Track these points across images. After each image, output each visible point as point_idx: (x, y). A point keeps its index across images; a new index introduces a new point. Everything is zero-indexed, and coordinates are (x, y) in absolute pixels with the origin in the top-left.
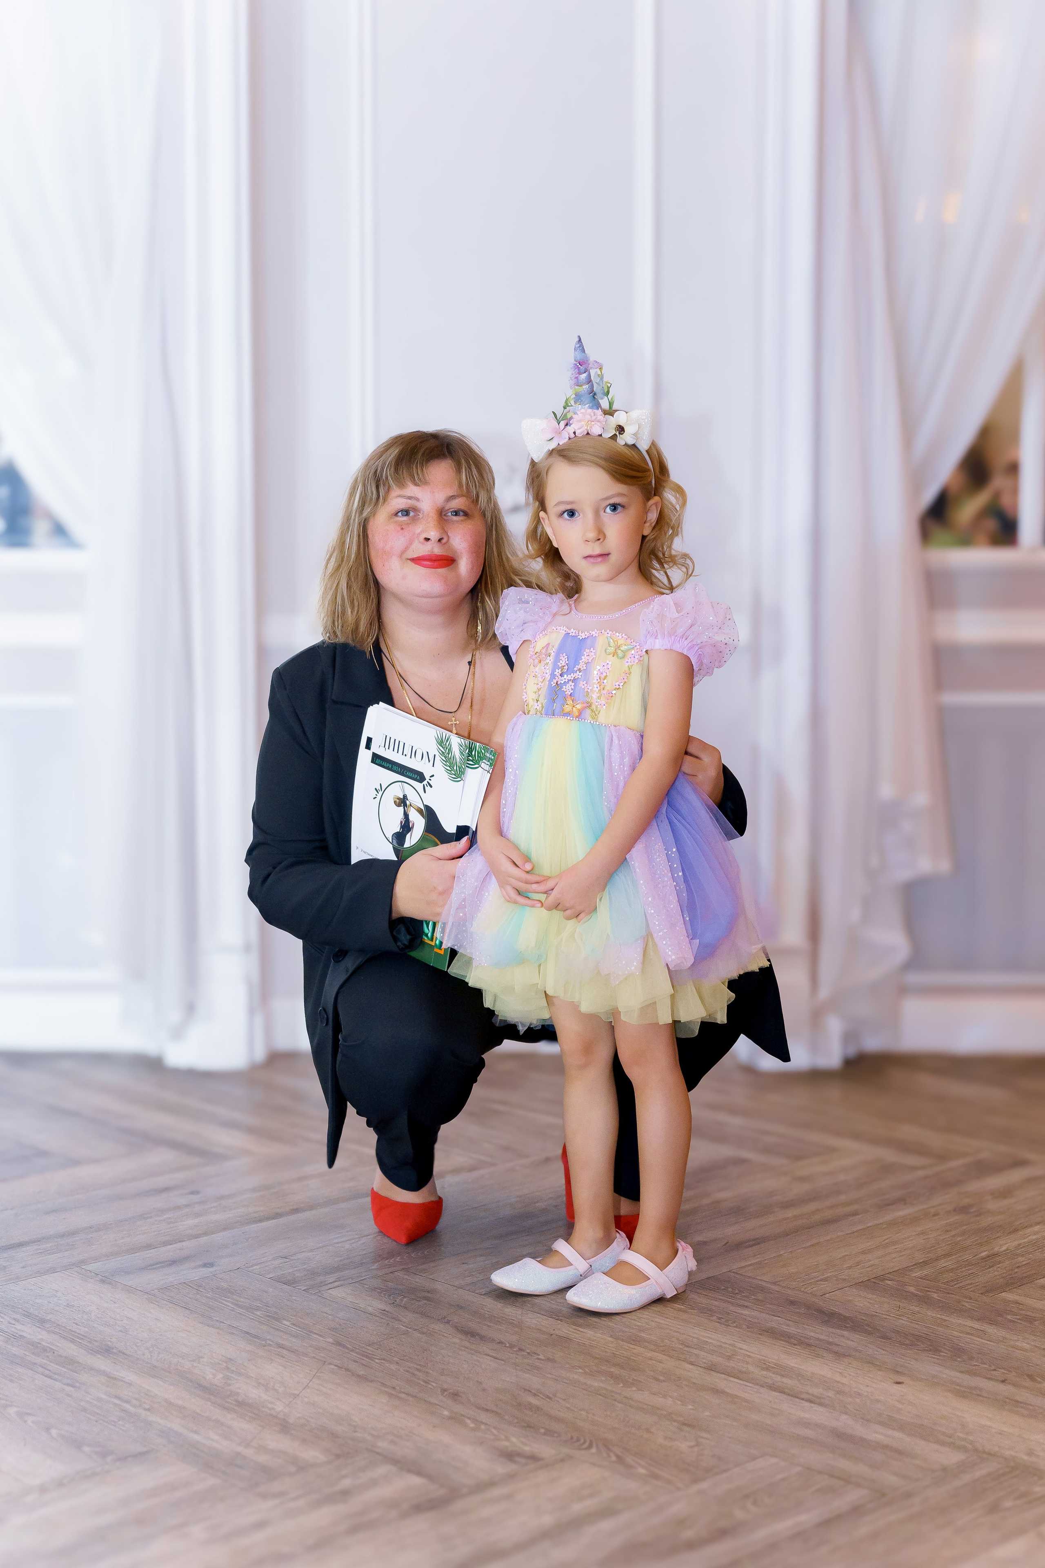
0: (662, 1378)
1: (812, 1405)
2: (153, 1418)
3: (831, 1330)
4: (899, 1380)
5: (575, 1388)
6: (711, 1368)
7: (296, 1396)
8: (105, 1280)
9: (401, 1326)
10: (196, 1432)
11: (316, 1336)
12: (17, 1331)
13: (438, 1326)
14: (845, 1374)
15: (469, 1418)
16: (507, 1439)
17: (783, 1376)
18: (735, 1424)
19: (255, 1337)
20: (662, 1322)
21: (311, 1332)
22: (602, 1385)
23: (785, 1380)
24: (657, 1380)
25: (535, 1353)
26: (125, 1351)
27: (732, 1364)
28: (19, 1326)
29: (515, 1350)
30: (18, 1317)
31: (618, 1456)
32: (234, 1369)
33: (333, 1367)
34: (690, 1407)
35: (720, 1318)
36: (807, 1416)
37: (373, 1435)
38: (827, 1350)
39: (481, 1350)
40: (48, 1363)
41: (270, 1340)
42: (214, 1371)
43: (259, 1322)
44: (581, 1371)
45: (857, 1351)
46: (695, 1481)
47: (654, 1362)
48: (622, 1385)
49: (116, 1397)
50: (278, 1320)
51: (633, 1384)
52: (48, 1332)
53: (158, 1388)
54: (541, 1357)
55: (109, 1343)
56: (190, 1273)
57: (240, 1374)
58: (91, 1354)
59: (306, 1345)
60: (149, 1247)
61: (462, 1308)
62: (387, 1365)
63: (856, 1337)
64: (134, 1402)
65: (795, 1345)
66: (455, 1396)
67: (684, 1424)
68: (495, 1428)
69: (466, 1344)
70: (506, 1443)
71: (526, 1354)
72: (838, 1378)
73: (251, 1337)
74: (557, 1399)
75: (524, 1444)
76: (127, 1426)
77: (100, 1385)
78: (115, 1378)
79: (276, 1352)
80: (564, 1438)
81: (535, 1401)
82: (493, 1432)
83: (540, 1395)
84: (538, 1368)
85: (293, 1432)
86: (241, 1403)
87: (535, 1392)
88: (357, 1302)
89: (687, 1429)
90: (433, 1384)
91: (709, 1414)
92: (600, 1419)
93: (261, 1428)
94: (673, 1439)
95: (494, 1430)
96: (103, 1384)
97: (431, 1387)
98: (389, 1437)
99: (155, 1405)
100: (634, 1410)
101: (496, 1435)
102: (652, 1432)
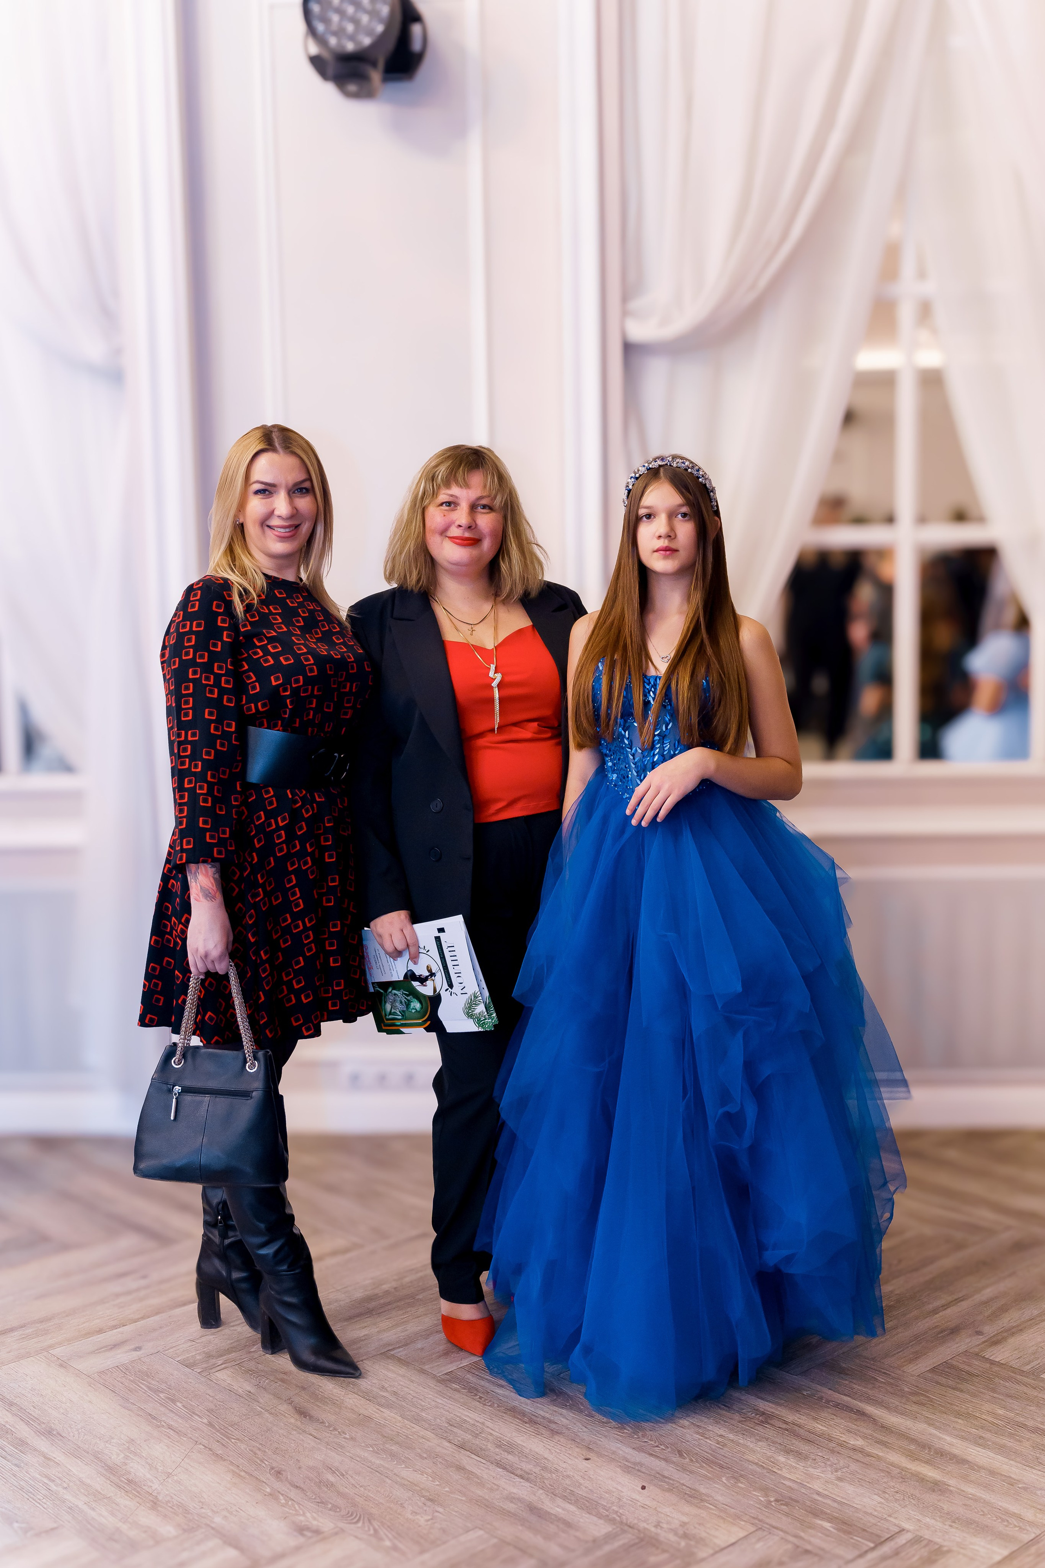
0: (425, 1455)
1: (521, 1480)
2: (68, 1496)
3: (556, 1408)
4: (588, 1457)
5: (363, 1465)
6: (462, 1446)
7: (169, 1475)
8: (63, 1365)
9: (258, 1407)
10: (93, 1509)
11: (197, 1417)
13: (284, 1408)
14: (553, 1451)
15: (282, 1495)
16: (304, 1515)
17: (509, 1453)
18: (464, 1499)
19: (154, 1418)
20: (440, 1401)
21: (194, 1413)
22: (382, 1462)
23: (510, 1457)
24: (420, 1457)
25: (344, 1433)
26: (61, 1433)
27: (477, 1442)
29: (331, 1429)
31: (375, 1531)
32: (133, 1449)
33: (201, 1447)
34: (437, 1483)
35: (481, 1398)
36: (515, 1491)
37: (213, 1511)
38: (547, 1428)
39: (307, 1430)
40: (6, 1444)
41: (164, 1421)
42: (119, 1452)
43: (160, 1404)
44: (371, 1449)
45: (566, 1428)
46: (421, 1552)
47: (423, 1440)
48: (395, 1463)
49: (47, 1477)
50: (174, 1401)
51: (403, 1461)
52: (12, 1414)
53: (77, 1469)
54: (347, 1436)
55: (52, 1425)
56: (122, 1356)
57: (135, 1454)
58: (37, 1435)
59: (188, 1426)
60: (100, 1331)
62: (239, 1444)
64: (58, 1481)
65: (526, 1423)
66: (278, 1473)
67: (430, 1500)
68: (299, 1504)
69: (299, 1423)
70: (302, 1518)
71: (337, 1433)
72: (547, 1455)
73: (151, 1418)
74: (347, 1476)
75: (314, 1519)
76: (48, 1503)
77: (37, 1465)
78: (49, 1459)
79: (166, 1433)
80: (343, 1512)
81: (331, 1478)
82: (295, 1508)
83: (337, 1473)
84: (342, 1447)
85: (159, 1508)
86: (130, 1482)
87: (333, 1469)
88: (233, 1384)
89: (429, 1503)
90: (266, 1463)
91: (447, 1489)
92: (371, 1495)
93: (138, 1505)
94: (416, 1513)
95: (296, 1506)
96: (39, 1465)
97: (263, 1465)
98: (225, 1513)
99: (71, 1484)
100: (397, 1486)
101: (296, 1510)
102: (404, 1507)
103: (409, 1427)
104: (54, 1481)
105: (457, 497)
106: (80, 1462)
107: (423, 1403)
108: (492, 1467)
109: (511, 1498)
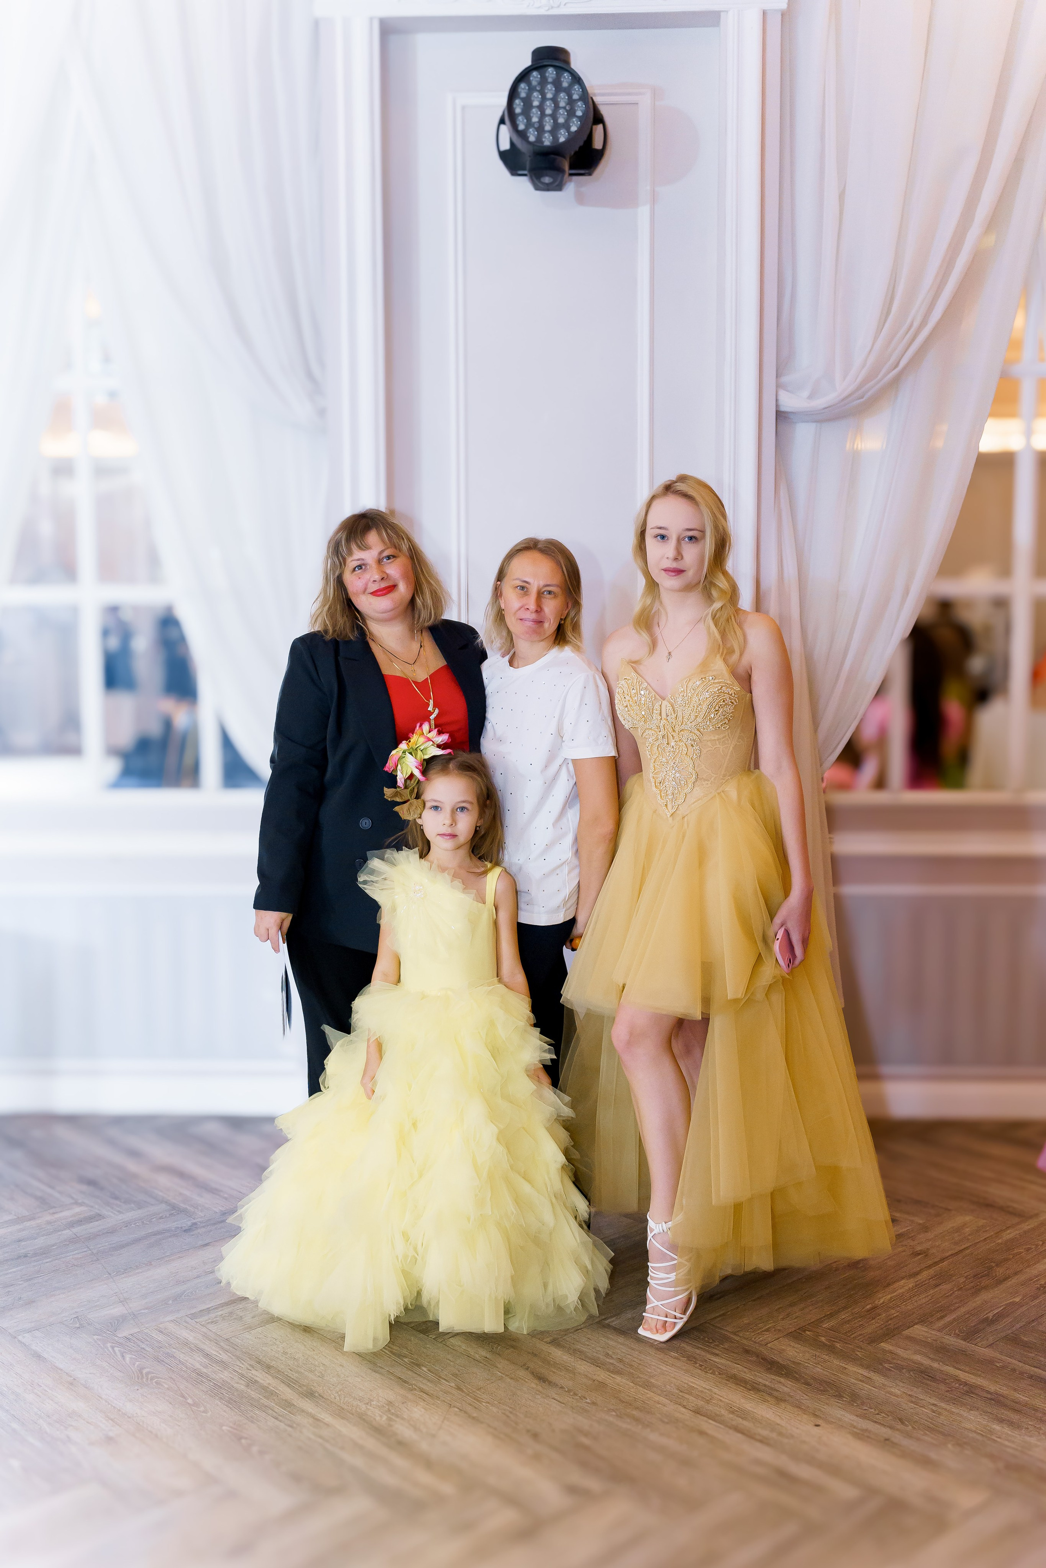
0: (666, 1420)
1: (762, 1445)
2: (344, 1456)
3: (773, 1377)
4: (817, 1423)
5: (611, 1429)
6: (697, 1412)
7: (434, 1436)
9: (498, 1372)
10: (372, 1469)
11: (444, 1381)
12: (252, 1376)
13: (522, 1373)
14: (783, 1417)
15: (545, 1456)
16: (571, 1476)
17: (743, 1418)
18: (715, 1462)
19: (405, 1382)
20: (664, 1369)
21: (440, 1377)
22: (628, 1426)
23: (745, 1423)
24: (663, 1422)
25: (584, 1398)
26: (322, 1395)
27: (710, 1407)
28: (254, 1372)
29: (572, 1394)
30: (252, 1363)
31: (640, 1490)
32: (393, 1411)
33: (456, 1409)
34: (685, 1447)
35: (701, 1366)
36: (759, 1455)
37: (485, 1472)
38: (770, 1395)
39: (550, 1395)
40: (274, 1405)
41: (414, 1384)
42: (381, 1413)
43: (407, 1368)
44: (614, 1413)
45: (790, 1396)
46: (692, 1513)
47: (660, 1405)
48: (641, 1427)
49: (320, 1437)
50: (418, 1365)
51: (648, 1426)
52: (273, 1377)
53: (346, 1429)
54: (588, 1401)
55: (312, 1387)
57: (397, 1416)
58: (302, 1397)
59: (438, 1389)
61: (535, 1355)
62: (491, 1408)
63: (789, 1383)
64: (332, 1441)
65: (750, 1390)
66: (535, 1436)
67: (682, 1462)
68: (562, 1465)
69: (540, 1388)
70: (570, 1479)
71: (578, 1398)
72: (778, 1421)
73: (403, 1381)
74: (599, 1439)
75: (581, 1479)
77: (309, 1426)
78: (318, 1420)
79: (420, 1396)
80: (606, 1474)
81: (587, 1442)
83: (590, 1436)
84: (587, 1411)
85: (434, 1469)
86: (400, 1442)
87: (585, 1433)
88: (468, 1349)
90: (521, 1426)
91: (697, 1453)
92: (628, 1458)
93: (414, 1465)
94: (675, 1475)
96: (311, 1425)
97: (519, 1427)
99: (345, 1444)
100: (649, 1450)
102: (661, 1470)
103: (643, 1393)
104: (329, 1442)
106: (347, 1423)
107: (649, 1370)
108: (731, 1431)
109: (758, 1462)
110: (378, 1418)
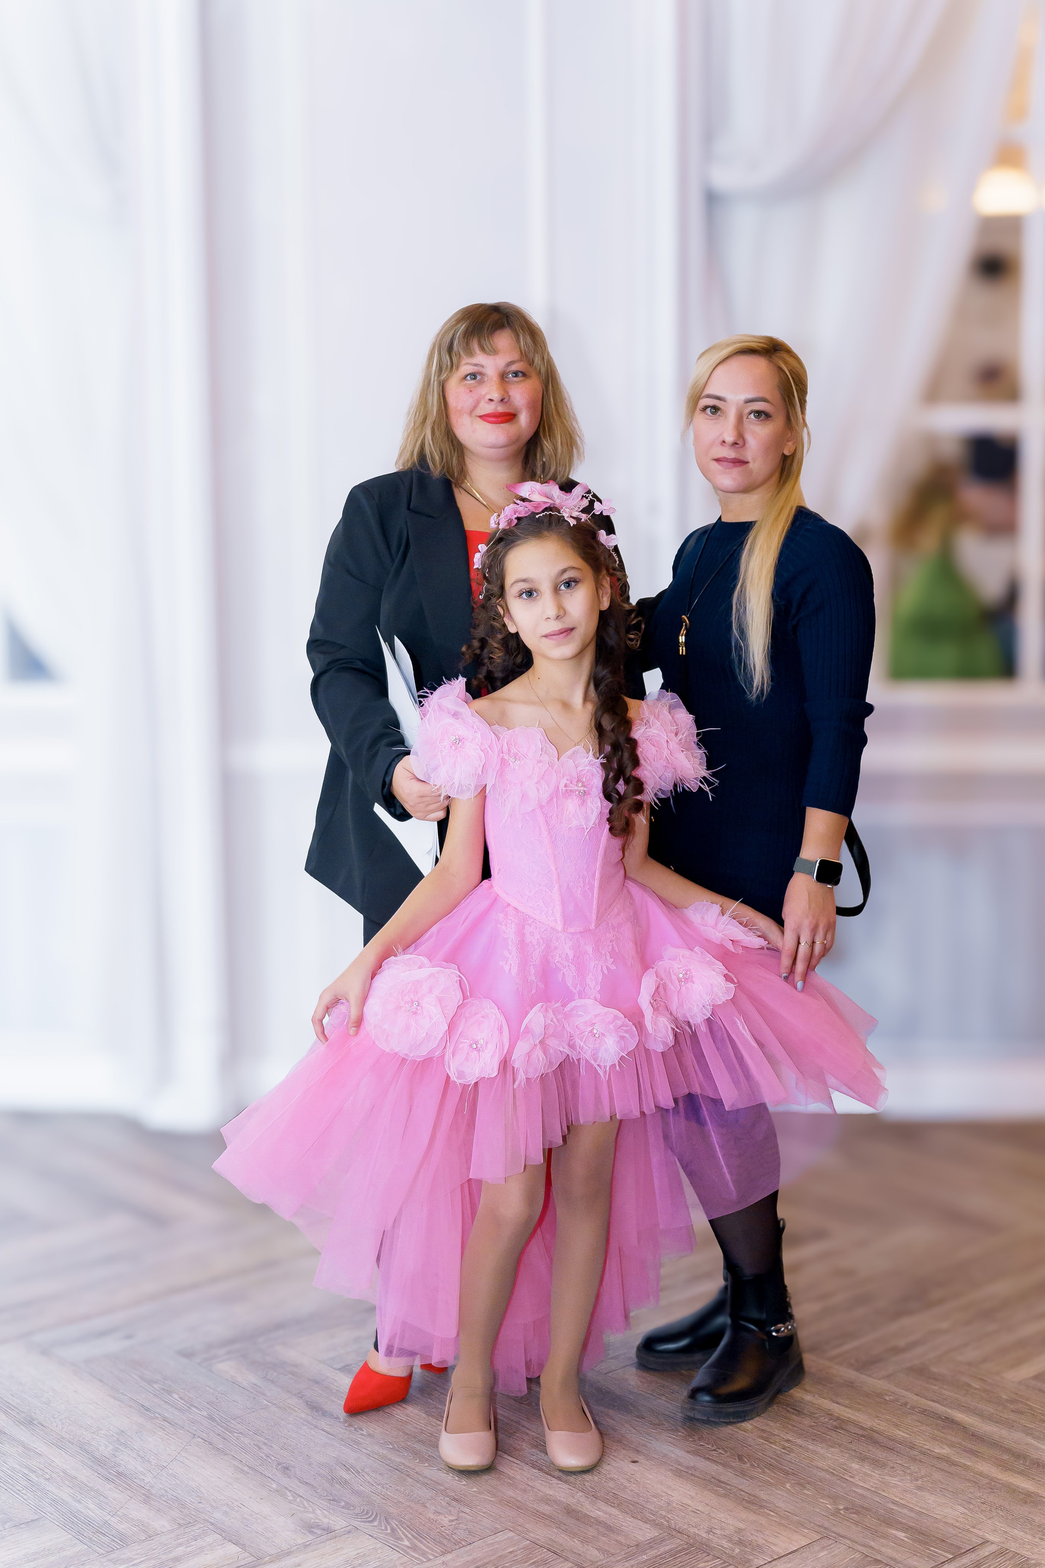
1: (559, 1482)
2: (51, 1488)
4: (636, 1459)
5: (381, 1463)
7: (164, 1468)
8: (45, 1352)
9: (265, 1400)
10: (79, 1501)
11: (195, 1410)
13: (293, 1401)
15: (290, 1491)
16: (313, 1512)
18: (493, 1499)
19: (148, 1410)
21: (192, 1405)
22: (402, 1460)
25: (360, 1429)
26: (43, 1423)
31: (393, 1529)
32: (123, 1441)
33: (200, 1440)
37: (212, 1506)
39: (319, 1426)
41: (158, 1412)
42: (107, 1443)
43: (155, 1395)
44: (391, 1447)
46: (443, 1554)
48: (418, 1461)
49: (27, 1467)
50: (170, 1393)
51: (427, 1460)
53: (61, 1460)
54: (364, 1433)
55: (33, 1414)
56: (112, 1345)
57: (126, 1446)
58: (17, 1425)
59: (185, 1418)
60: (86, 1318)
61: (317, 1383)
62: (242, 1439)
64: (40, 1472)
66: (286, 1469)
67: (455, 1499)
68: (307, 1501)
69: (310, 1418)
70: (311, 1515)
71: (353, 1429)
73: (144, 1409)
74: (363, 1474)
75: (325, 1517)
76: (28, 1494)
77: (16, 1455)
78: (29, 1449)
79: (160, 1425)
80: (357, 1511)
81: (345, 1475)
82: (304, 1505)
83: (352, 1470)
84: (358, 1443)
85: (152, 1502)
86: (120, 1474)
87: (348, 1467)
88: (237, 1376)
89: (454, 1503)
90: (273, 1458)
91: (475, 1489)
92: (389, 1494)
93: (129, 1498)
94: (438, 1513)
95: (305, 1502)
96: (18, 1455)
97: (270, 1460)
98: (225, 1508)
99: (54, 1475)
100: (419, 1486)
101: (305, 1507)
102: (425, 1506)
104: (34, 1472)
105: (483, 366)
106: (63, 1453)
109: (547, 1500)
110: (102, 1448)
